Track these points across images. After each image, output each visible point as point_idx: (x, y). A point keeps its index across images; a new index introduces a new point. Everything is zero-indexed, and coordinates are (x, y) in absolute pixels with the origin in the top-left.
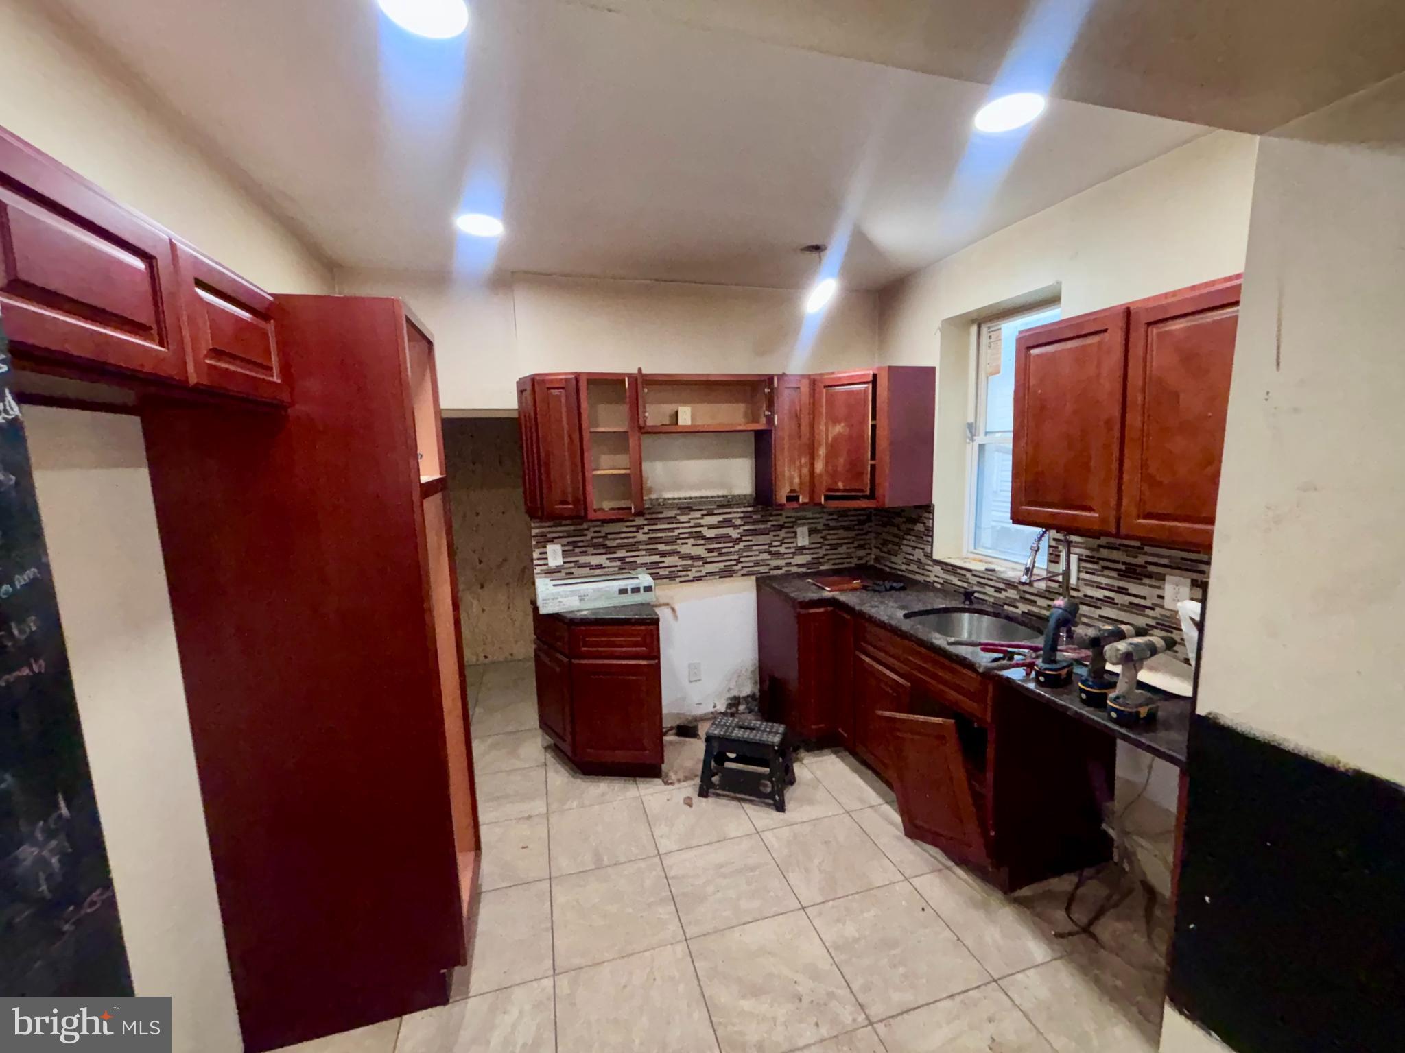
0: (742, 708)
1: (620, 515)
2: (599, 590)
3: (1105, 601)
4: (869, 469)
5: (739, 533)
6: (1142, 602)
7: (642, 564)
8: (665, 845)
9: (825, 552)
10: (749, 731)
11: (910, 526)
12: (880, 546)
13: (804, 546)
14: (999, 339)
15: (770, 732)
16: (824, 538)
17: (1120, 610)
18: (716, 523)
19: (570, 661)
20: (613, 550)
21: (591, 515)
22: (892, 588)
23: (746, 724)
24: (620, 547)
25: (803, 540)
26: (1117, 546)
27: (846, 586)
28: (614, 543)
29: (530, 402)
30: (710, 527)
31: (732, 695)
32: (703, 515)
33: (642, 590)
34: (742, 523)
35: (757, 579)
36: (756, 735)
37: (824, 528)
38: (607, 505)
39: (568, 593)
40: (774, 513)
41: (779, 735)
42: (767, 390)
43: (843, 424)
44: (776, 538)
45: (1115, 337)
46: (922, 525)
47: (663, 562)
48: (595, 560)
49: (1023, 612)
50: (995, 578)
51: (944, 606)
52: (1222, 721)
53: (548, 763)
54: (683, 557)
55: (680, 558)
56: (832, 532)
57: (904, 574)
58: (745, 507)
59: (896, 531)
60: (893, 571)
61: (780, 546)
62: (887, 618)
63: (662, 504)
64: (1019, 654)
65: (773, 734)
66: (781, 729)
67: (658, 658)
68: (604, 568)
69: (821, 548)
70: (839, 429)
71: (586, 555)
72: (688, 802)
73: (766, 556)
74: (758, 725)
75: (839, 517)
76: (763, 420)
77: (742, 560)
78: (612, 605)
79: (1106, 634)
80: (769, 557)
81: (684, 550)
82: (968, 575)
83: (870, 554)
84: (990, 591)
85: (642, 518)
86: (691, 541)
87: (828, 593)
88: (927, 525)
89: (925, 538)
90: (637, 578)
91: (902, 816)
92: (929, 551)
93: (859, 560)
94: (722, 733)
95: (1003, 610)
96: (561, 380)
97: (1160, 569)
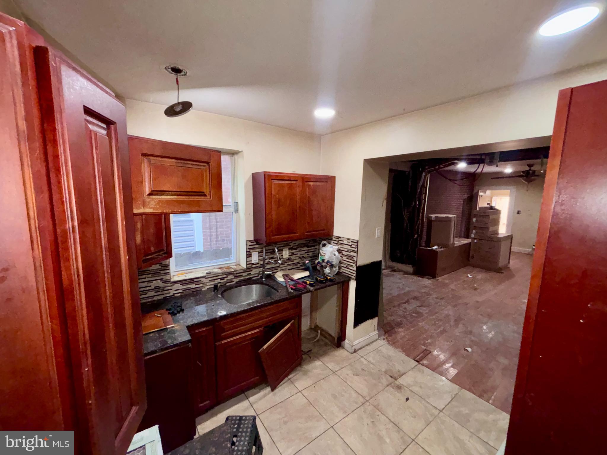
45: (300, 183)
84: (218, 281)
92: (168, 278)
97: (281, 248)
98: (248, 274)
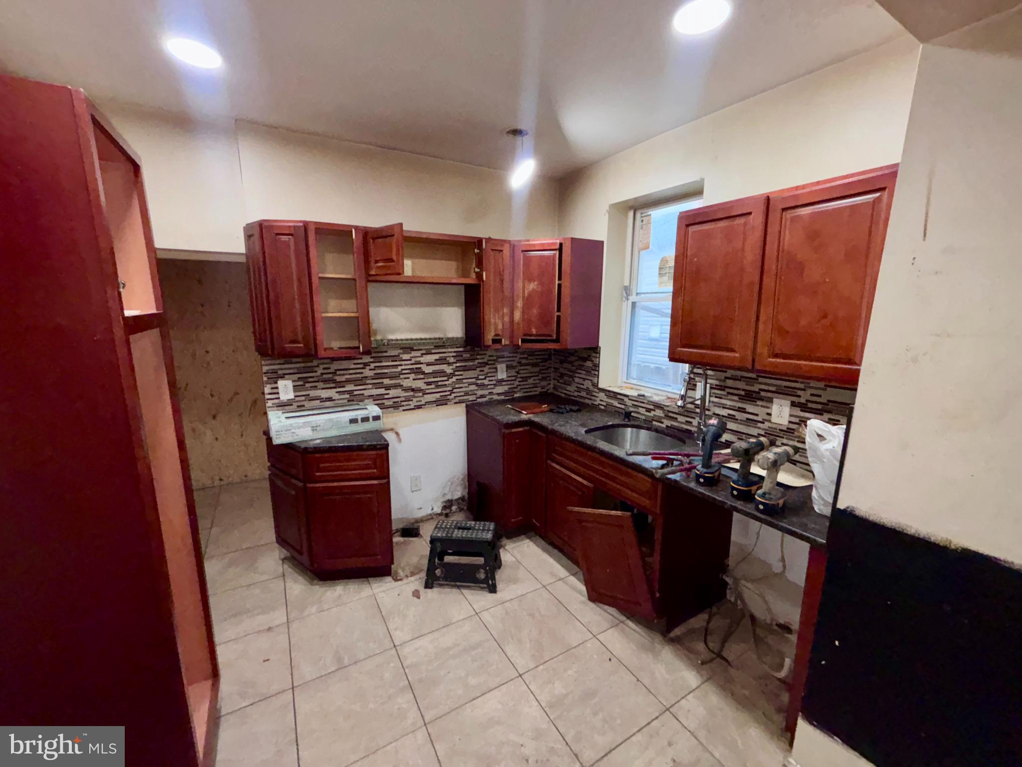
0: (454, 508)
1: (351, 353)
2: (330, 420)
3: (729, 418)
4: (556, 319)
5: (452, 369)
6: (755, 418)
7: (369, 396)
8: (399, 636)
9: (518, 383)
10: (466, 531)
11: (581, 363)
12: (558, 378)
13: (503, 379)
14: (649, 223)
15: (483, 530)
16: (518, 373)
17: (739, 423)
18: (433, 361)
19: (305, 485)
20: (342, 384)
21: (322, 353)
22: (571, 410)
23: (463, 525)
24: (348, 381)
25: (502, 374)
26: (739, 378)
27: (537, 410)
28: (343, 378)
29: (258, 247)
30: (428, 364)
31: (447, 499)
32: (423, 354)
33: (371, 419)
34: (455, 361)
35: (467, 406)
36: (472, 535)
37: (518, 364)
38: (336, 345)
39: (301, 424)
40: (480, 352)
41: (490, 532)
42: (476, 251)
43: (536, 283)
44: (482, 373)
45: (757, 220)
46: (590, 362)
47: (388, 394)
48: (325, 394)
49: (667, 426)
50: (645, 401)
51: (611, 423)
52: (857, 513)
53: (286, 574)
54: (406, 390)
55: (402, 390)
56: (522, 368)
57: (576, 399)
58: (457, 347)
59: (569, 366)
60: (569, 397)
61: (485, 379)
62: (573, 434)
63: (386, 344)
64: (677, 460)
65: (486, 531)
66: (492, 526)
67: (387, 476)
68: (334, 400)
69: (515, 380)
70: (532, 286)
71: (317, 390)
72: (416, 594)
73: (473, 387)
74: (473, 525)
75: (529, 356)
76: (474, 276)
77: (455, 390)
78: (343, 434)
79: (753, 446)
80: (476, 388)
81: (406, 383)
82: (626, 399)
83: (550, 384)
84: (642, 411)
85: (369, 357)
86: (412, 376)
87: (525, 416)
88: (595, 362)
89: (593, 372)
90: (366, 409)
91: (586, 585)
92: (596, 382)
93: (542, 389)
94: (444, 535)
95: (652, 425)
96: (290, 227)
97: (769, 395)
98: (687, 421)
